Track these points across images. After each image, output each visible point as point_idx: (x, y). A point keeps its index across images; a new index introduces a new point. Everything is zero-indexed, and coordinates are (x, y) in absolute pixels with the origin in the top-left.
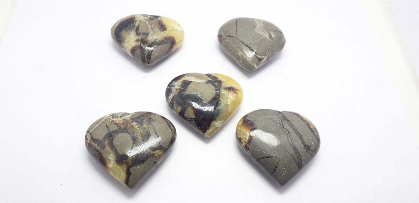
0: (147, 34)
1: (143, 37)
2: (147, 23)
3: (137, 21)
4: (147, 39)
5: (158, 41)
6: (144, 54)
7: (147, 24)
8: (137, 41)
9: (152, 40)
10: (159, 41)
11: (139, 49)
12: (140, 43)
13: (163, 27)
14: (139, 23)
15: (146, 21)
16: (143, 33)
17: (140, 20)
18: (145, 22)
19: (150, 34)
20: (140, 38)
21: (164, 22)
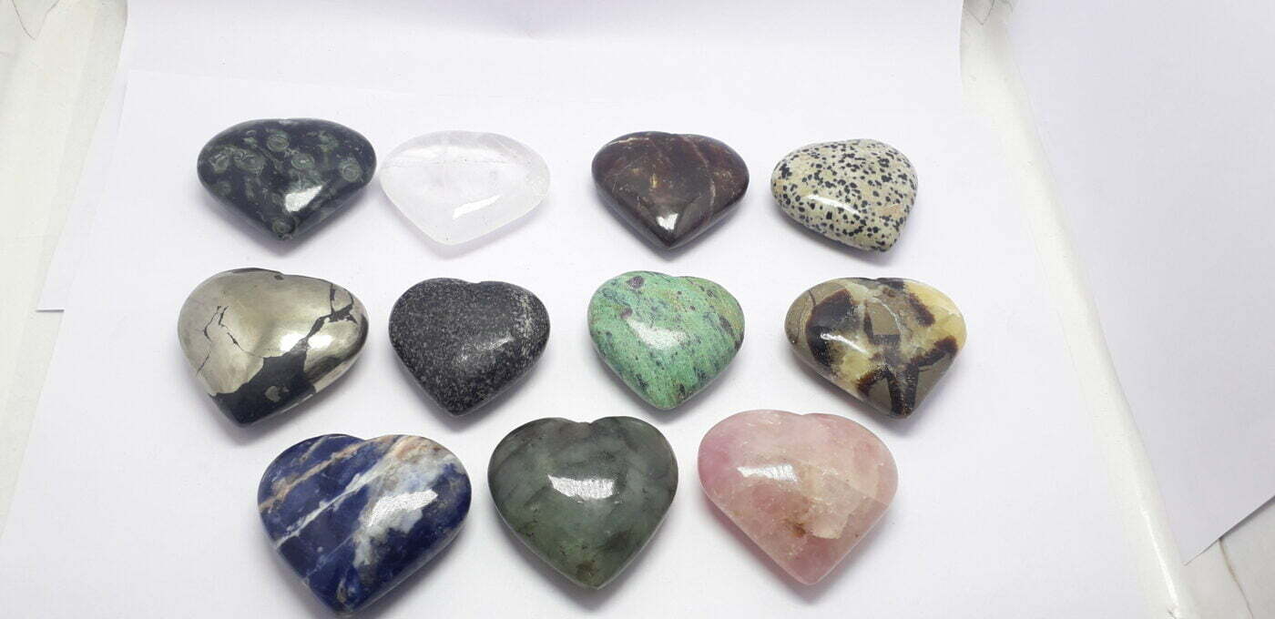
0: (894, 339)
1: (889, 347)
2: (885, 306)
3: (859, 303)
4: (899, 352)
5: (923, 353)
6: (898, 392)
7: (885, 309)
8: (876, 357)
9: (909, 353)
10: (927, 354)
11: (885, 380)
12: (884, 364)
13: (925, 317)
14: (864, 307)
15: (880, 301)
16: (886, 337)
17: (864, 298)
18: (880, 304)
19: (903, 338)
20: (880, 349)
21: (920, 298)
